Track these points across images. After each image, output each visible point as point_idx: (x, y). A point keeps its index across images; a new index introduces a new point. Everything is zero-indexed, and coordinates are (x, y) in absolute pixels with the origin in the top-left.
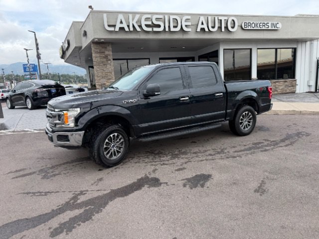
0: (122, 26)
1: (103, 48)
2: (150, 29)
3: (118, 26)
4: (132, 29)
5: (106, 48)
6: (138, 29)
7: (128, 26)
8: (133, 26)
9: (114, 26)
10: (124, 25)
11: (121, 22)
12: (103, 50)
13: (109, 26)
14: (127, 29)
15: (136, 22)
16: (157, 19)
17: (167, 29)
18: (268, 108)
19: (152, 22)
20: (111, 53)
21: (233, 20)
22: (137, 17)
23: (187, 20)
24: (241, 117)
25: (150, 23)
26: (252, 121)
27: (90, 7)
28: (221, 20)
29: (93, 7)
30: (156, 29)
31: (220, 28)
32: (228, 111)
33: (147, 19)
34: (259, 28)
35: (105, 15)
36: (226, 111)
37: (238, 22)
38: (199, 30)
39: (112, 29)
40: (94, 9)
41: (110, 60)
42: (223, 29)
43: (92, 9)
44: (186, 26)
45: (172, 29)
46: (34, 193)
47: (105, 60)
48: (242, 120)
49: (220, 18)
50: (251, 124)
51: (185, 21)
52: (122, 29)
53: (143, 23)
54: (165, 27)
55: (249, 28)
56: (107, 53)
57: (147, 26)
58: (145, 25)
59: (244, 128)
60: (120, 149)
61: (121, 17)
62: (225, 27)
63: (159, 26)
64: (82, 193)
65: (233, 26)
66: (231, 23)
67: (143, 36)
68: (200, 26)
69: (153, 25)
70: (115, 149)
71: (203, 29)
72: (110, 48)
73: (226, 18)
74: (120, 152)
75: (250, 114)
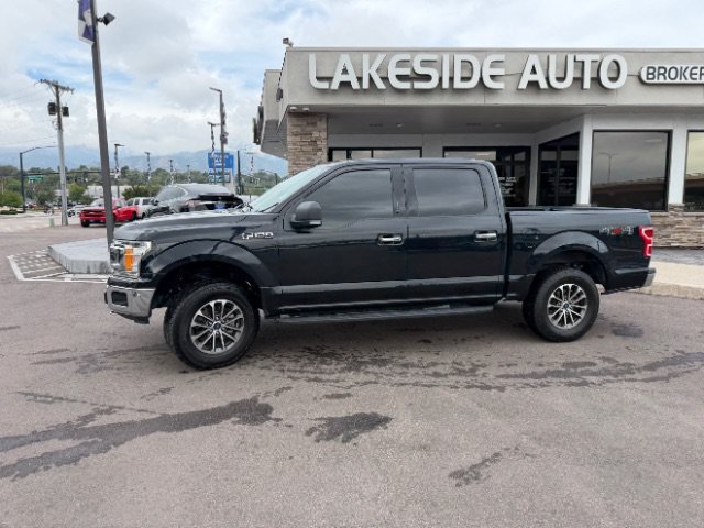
0: (345, 78)
1: (308, 124)
2: (406, 85)
3: (339, 78)
4: (366, 85)
5: (314, 124)
6: (380, 85)
7: (360, 79)
8: (371, 79)
9: (330, 79)
10: (352, 78)
11: (345, 71)
12: (309, 128)
13: (319, 79)
14: (355, 85)
15: (378, 70)
16: (425, 63)
17: (446, 84)
18: (640, 279)
19: (413, 70)
20: (324, 135)
21: (616, 63)
22: (380, 58)
23: (495, 64)
24: (553, 296)
25: (406, 71)
26: (585, 307)
27: (286, 41)
28: (583, 62)
29: (291, 40)
30: (419, 85)
31: (579, 80)
32: (513, 278)
33: (401, 63)
34: (690, 81)
35: (312, 57)
36: (506, 278)
37: (629, 67)
38: (523, 85)
39: (325, 85)
40: (294, 46)
41: (320, 149)
42: (587, 84)
43: (291, 45)
44: (492, 77)
45: (458, 84)
46: (36, 396)
47: (310, 148)
48: (554, 301)
49: (579, 58)
50: (582, 315)
51: (491, 66)
52: (345, 85)
53: (392, 73)
54: (441, 79)
55: (662, 80)
56: (316, 134)
57: (400, 78)
58: (397, 76)
59: (562, 322)
60: (233, 335)
61: (345, 60)
62: (592, 79)
63: (427, 78)
64: (109, 411)
65: (614, 75)
66: (609, 69)
67: (391, 101)
68: (527, 77)
69: (414, 76)
70: (221, 332)
71: (533, 85)
72: (322, 125)
73: (597, 57)
74: (233, 341)
75: (580, 289)
